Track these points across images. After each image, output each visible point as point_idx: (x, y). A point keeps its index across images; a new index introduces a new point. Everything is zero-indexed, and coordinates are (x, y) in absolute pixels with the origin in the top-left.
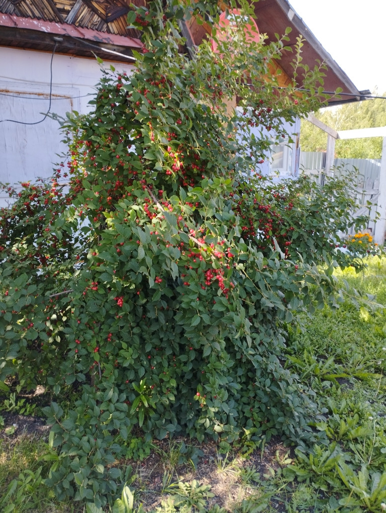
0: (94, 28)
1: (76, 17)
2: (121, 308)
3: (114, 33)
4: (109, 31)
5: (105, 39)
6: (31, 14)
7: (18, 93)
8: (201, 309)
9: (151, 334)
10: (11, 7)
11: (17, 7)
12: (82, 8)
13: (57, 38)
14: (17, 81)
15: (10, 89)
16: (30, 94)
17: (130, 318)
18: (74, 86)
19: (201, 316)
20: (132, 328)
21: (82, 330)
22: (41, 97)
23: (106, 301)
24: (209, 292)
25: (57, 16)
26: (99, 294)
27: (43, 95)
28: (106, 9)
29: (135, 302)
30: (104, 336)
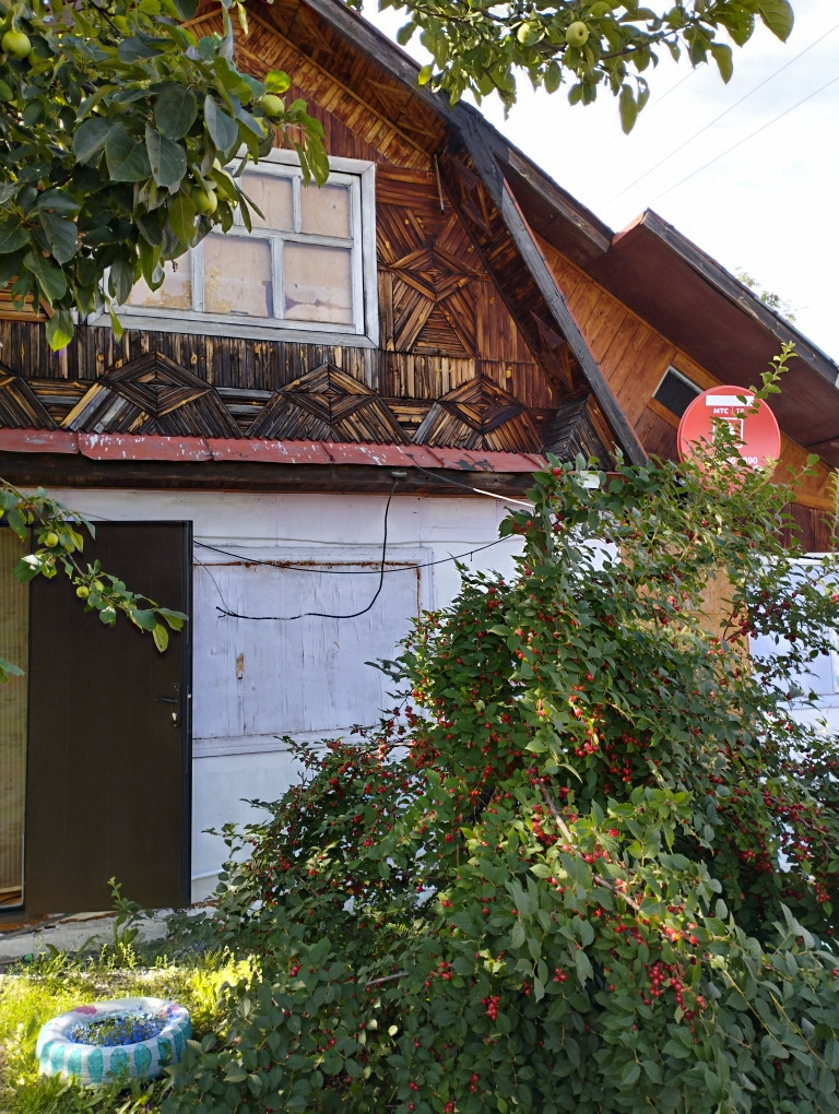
0: (461, 446)
1: (431, 432)
2: (494, 1022)
3: (496, 450)
4: (486, 448)
5: (479, 463)
6: (356, 437)
7: (330, 564)
8: (642, 1047)
9: (554, 1083)
10: (326, 430)
11: (335, 428)
12: (441, 418)
13: (397, 473)
14: (328, 545)
15: (317, 559)
16: (348, 564)
17: (511, 1045)
18: (423, 544)
19: (642, 1064)
20: (517, 1067)
21: (422, 1062)
22: (367, 568)
23: (467, 1005)
24: (659, 1011)
25: (398, 433)
26: (453, 988)
27: (370, 564)
28: (481, 412)
29: (522, 1010)
30: (464, 1080)
